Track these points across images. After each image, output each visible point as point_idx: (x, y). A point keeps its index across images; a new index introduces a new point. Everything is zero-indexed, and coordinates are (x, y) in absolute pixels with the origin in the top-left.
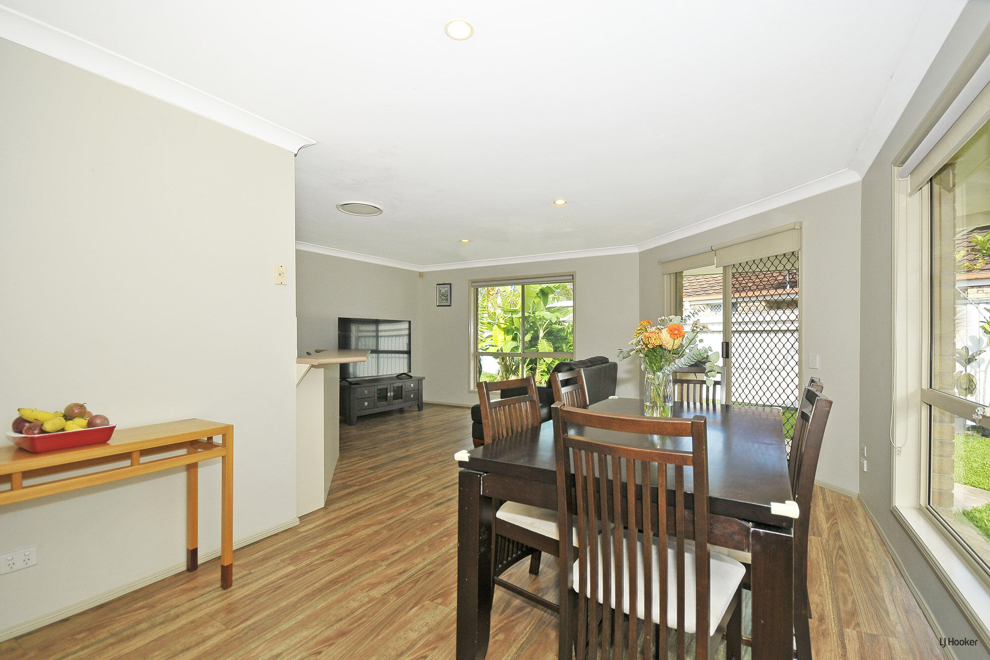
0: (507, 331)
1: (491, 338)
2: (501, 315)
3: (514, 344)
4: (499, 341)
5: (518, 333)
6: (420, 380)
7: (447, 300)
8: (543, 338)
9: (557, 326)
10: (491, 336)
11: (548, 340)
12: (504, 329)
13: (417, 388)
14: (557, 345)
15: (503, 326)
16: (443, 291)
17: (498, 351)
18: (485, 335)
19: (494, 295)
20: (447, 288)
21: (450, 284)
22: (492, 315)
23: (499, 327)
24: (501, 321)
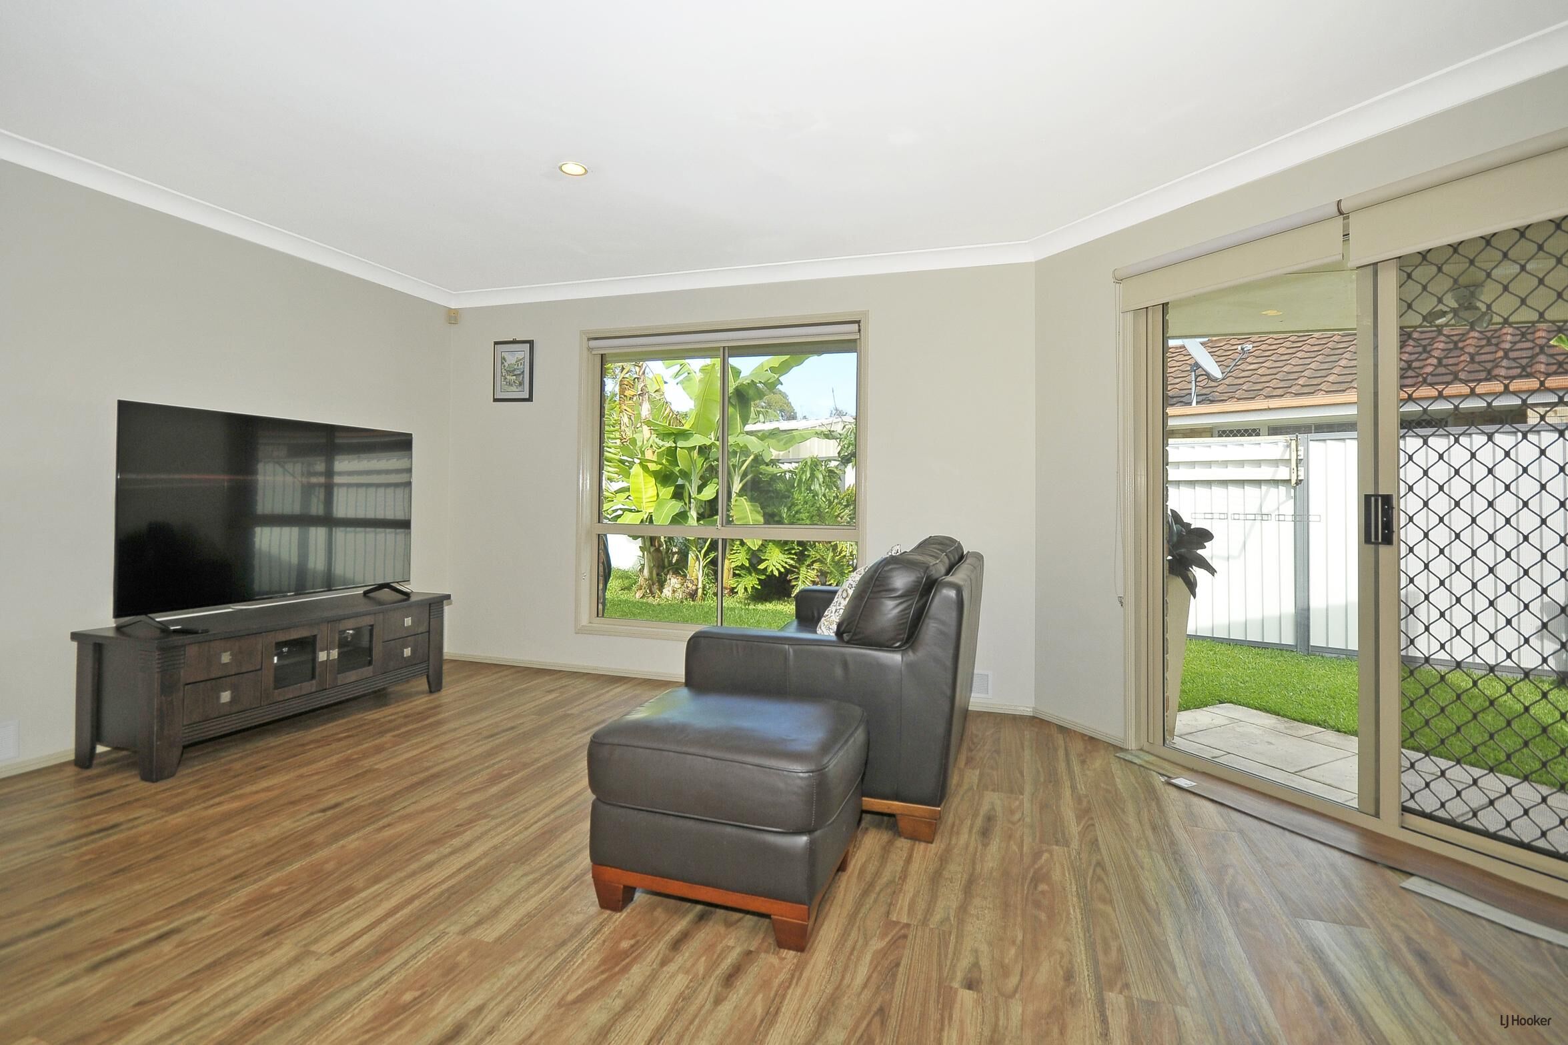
0: (664, 478)
1: (627, 494)
2: (651, 442)
3: (677, 507)
4: (644, 501)
5: (687, 484)
6: (435, 605)
7: (521, 384)
8: (740, 494)
9: (770, 469)
10: (628, 489)
11: (752, 499)
12: (655, 474)
13: (423, 628)
14: (769, 510)
15: (653, 467)
16: (511, 360)
17: (642, 521)
18: (615, 486)
19: (635, 398)
20: (523, 352)
21: (531, 343)
22: (628, 445)
23: (645, 469)
24: (649, 455)
